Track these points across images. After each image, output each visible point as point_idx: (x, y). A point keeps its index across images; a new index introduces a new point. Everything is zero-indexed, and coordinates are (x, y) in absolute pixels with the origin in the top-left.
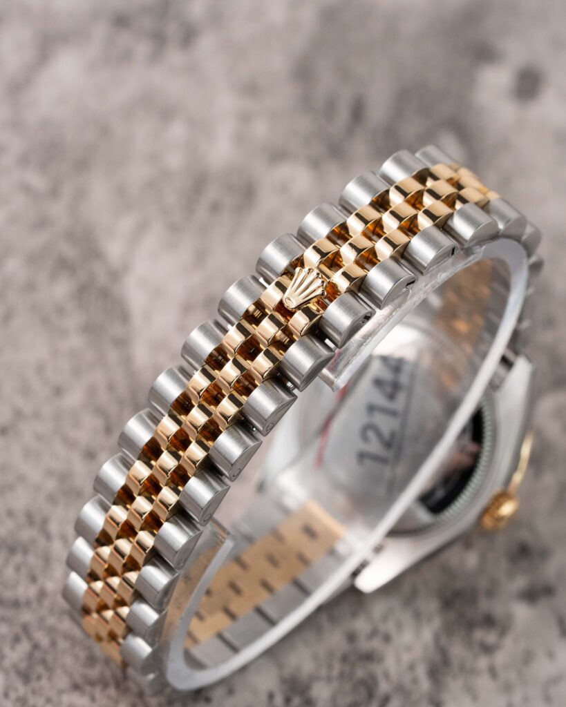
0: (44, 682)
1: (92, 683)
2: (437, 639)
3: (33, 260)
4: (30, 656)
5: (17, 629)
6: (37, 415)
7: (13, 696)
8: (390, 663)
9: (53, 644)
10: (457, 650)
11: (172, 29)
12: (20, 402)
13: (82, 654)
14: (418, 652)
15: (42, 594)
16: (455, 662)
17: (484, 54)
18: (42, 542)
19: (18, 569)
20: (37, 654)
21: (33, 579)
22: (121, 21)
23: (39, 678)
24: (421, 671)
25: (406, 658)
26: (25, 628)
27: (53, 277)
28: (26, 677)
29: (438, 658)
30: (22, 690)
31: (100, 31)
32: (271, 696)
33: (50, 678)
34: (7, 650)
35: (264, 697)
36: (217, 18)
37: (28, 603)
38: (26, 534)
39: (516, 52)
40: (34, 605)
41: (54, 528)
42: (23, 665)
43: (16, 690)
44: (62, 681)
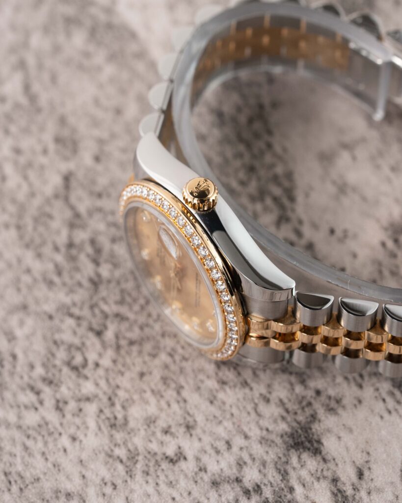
3: (46, 30)
6: (113, 136)
12: (96, 133)
27: (68, 35)
32: (383, 244)
35: (380, 247)
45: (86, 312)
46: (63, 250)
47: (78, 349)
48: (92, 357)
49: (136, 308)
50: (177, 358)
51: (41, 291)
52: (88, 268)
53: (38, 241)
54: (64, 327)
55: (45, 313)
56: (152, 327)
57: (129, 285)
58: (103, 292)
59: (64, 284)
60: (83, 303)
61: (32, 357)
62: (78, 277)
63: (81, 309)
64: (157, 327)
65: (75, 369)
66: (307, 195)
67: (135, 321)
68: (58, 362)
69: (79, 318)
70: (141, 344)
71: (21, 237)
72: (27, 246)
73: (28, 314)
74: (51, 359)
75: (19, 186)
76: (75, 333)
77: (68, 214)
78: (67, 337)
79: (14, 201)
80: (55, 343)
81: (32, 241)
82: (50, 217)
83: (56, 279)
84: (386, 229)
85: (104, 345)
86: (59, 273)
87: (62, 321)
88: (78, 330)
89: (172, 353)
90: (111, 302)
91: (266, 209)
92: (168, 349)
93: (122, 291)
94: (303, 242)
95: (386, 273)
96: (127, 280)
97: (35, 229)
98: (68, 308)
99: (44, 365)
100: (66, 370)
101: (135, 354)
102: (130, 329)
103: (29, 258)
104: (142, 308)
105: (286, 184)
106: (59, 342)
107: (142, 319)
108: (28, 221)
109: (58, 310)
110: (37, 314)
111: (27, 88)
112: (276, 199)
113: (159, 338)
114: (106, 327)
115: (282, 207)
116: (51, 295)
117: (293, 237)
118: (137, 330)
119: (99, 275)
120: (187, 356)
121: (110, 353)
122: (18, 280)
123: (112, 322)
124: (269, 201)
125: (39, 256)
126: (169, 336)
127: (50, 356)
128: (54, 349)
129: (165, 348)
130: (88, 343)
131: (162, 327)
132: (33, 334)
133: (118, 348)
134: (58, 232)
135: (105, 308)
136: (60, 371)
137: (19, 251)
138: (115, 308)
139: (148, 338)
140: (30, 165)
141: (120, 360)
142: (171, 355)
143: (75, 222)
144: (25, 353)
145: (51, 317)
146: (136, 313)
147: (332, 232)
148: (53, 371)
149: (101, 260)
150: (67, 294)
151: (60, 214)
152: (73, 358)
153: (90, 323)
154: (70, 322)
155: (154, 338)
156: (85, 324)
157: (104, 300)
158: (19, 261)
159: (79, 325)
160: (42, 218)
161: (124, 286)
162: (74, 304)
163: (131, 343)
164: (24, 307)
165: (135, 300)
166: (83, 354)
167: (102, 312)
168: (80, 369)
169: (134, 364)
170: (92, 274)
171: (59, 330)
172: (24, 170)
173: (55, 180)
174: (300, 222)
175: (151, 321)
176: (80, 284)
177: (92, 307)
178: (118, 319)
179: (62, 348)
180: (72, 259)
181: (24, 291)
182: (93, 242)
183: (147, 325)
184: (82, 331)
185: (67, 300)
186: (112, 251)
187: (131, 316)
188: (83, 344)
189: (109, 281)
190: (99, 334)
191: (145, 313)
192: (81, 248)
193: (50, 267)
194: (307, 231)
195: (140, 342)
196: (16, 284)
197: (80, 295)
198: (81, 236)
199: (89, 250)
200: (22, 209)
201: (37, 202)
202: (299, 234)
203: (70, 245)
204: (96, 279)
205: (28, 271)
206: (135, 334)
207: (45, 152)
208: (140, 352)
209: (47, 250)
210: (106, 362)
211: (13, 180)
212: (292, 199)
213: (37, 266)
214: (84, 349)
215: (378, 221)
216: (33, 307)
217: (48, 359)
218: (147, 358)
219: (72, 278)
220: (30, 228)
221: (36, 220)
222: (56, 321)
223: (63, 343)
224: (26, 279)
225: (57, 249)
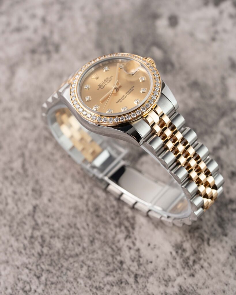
0: (96, 277)
1: (112, 272)
2: (217, 213)
3: (36, 141)
4: (88, 270)
5: (81, 263)
6: (58, 191)
7: (88, 285)
8: (205, 228)
9: (94, 263)
10: (225, 215)
11: (51, 48)
12: (51, 189)
13: (105, 263)
14: (212, 220)
15: (84, 249)
16: (226, 219)
17: (155, 17)
18: (77, 232)
19: (73, 244)
20: (90, 269)
21: (79, 245)
22: (33, 52)
23: (94, 276)
24: (216, 226)
25: (209, 224)
26: (83, 262)
27: (45, 144)
28: (90, 278)
29: (220, 220)
30: (90, 282)
31: (28, 57)
32: (171, 253)
33: (98, 275)
34: (80, 271)
35: (169, 254)
36: (64, 38)
37: (81, 254)
38: (71, 231)
39: (165, 12)
40: (83, 253)
41: (79, 226)
42: (87, 274)
43: (88, 283)
44: (102, 275)
45: (34, 267)
46: (28, 239)
47: (28, 283)
48: (34, 287)
49: (57, 268)
50: (71, 292)
51: (16, 256)
52: (38, 248)
53: (18, 233)
54: (23, 273)
55: (16, 266)
56: (62, 278)
57: (55, 258)
58: (43, 259)
59: (26, 254)
60: (33, 263)
61: (7, 285)
62: (33, 251)
63: (32, 266)
64: (65, 278)
65: (25, 292)
66: (140, 227)
67: (55, 274)
68: (18, 288)
69: (30, 270)
70: (56, 284)
71: (11, 231)
72: (13, 235)
73: (8, 265)
74: (16, 286)
75: (13, 208)
76: (28, 276)
77: (33, 223)
78: (24, 277)
79: (10, 215)
80: (18, 279)
81: (15, 233)
82: (25, 223)
83: (23, 251)
84: (173, 247)
85: (40, 283)
86: (25, 249)
87: (23, 270)
88: (29, 275)
89: (70, 290)
90: (46, 264)
91: (121, 231)
92: (68, 288)
93: (52, 260)
94: (136, 248)
95: (170, 266)
96: (54, 256)
97: (17, 228)
98: (27, 265)
99: (12, 288)
100: (21, 292)
101: (53, 288)
102: (53, 277)
103: (13, 241)
104: (59, 268)
105: (132, 221)
106: (20, 279)
107: (58, 273)
108: (15, 224)
109: (22, 265)
110: (12, 266)
111: (23, 166)
112: (126, 228)
113: (65, 282)
114: (42, 275)
115: (128, 231)
116: (20, 258)
117: (131, 245)
118: (55, 278)
119: (42, 252)
120: (76, 292)
121: (42, 287)
122: (6, 250)
123: (45, 273)
124: (123, 228)
125: (17, 240)
126: (69, 282)
127: (15, 285)
128: (17, 282)
129: (67, 287)
130: (33, 281)
131: (67, 278)
132: (9, 274)
133: (46, 285)
134: (27, 231)
135: (43, 266)
136: (19, 292)
137: (8, 237)
138: (47, 267)
139: (60, 282)
140: (19, 199)
141: (46, 290)
142: (69, 291)
143: (36, 227)
144: (4, 282)
145: (18, 268)
146: (56, 271)
147: (149, 245)
148: (16, 291)
149: (44, 245)
150: (27, 259)
151: (30, 222)
152: (25, 287)
153: (35, 272)
154: (27, 271)
155: (63, 282)
156: (33, 272)
157: (43, 263)
158: (8, 241)
159: (30, 273)
160: (22, 223)
161: (53, 258)
162: (29, 263)
163: (52, 283)
164: (7, 262)
165: (57, 265)
166: (30, 285)
167: (41, 268)
168: (28, 292)
169: (52, 293)
170: (39, 251)
171: (21, 274)
172: (16, 202)
173: (30, 208)
174: (136, 239)
175: (62, 275)
176: (33, 255)
177: (37, 266)
178: (48, 272)
179: (21, 282)
180: (32, 243)
181: (8, 255)
182: (42, 237)
183: (60, 276)
184: (31, 275)
185: (27, 261)
186: (50, 241)
187: (54, 271)
188: (31, 281)
189: (46, 255)
190: (38, 278)
191: (60, 271)
192: (36, 239)
193: (22, 245)
194: (138, 244)
195: (56, 283)
196: (5, 251)
197: (33, 260)
198: (37, 233)
199: (40, 240)
200: (13, 218)
201: (20, 216)
202: (134, 244)
203: (32, 237)
204: (41, 253)
205: (11, 246)
206: (54, 280)
207: (27, 195)
208: (55, 288)
209: (21, 238)
210: (40, 290)
211: (11, 205)
212: (133, 228)
213: (15, 244)
214: (31, 284)
215: (170, 242)
216: (11, 262)
217: (14, 286)
218: (58, 291)
219: (30, 251)
220: (15, 227)
221: (18, 224)
222: (20, 270)
223: (22, 280)
224: (10, 249)
225: (25, 238)
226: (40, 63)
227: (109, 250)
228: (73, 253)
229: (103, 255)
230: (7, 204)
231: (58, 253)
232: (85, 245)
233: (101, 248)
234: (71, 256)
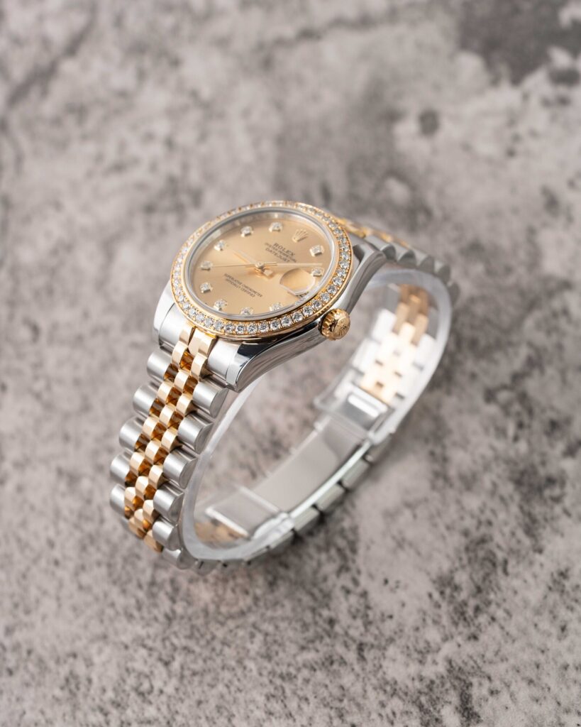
0: (281, 655)
1: (312, 641)
2: (521, 508)
4: (265, 642)
5: (250, 629)
7: (265, 673)
8: (498, 538)
9: (277, 627)
10: (538, 510)
11: (185, 199)
13: (298, 626)
14: (513, 523)
16: (539, 518)
17: (393, 117)
19: (233, 591)
20: (269, 639)
21: (247, 592)
22: (150, 209)
23: (277, 653)
24: (520, 534)
25: (507, 530)
26: (254, 626)
28: (268, 657)
29: (527, 520)
30: (269, 666)
31: (139, 222)
32: (430, 596)
33: (284, 651)
34: (249, 646)
35: (426, 598)
36: (209, 177)
37: (250, 609)
39: (412, 106)
40: (254, 608)
42: (263, 650)
43: (266, 668)
44: (293, 649)
45: (158, 645)
46: (145, 587)
47: (147, 676)
48: (158, 684)
49: (203, 642)
50: (233, 689)
51: (122, 623)
52: (165, 605)
53: (124, 578)
54: (137, 656)
55: (122, 643)
56: (214, 660)
57: (199, 622)
58: (176, 627)
59: (142, 618)
60: (156, 636)
61: (105, 683)
62: (155, 612)
63: (154, 641)
64: (219, 661)
65: (141, 694)
66: (368, 548)
67: (200, 654)
68: (127, 688)
69: (151, 649)
70: (202, 675)
71: (110, 574)
72: (114, 583)
73: (107, 643)
74: (122, 684)
75: (115, 529)
76: (146, 662)
78: (138, 666)
79: (108, 541)
80: (127, 670)
81: (119, 578)
82: (138, 557)
83: (136, 613)
84: (434, 582)
85: (170, 675)
86: (139, 608)
87: (136, 651)
88: (148, 660)
89: (229, 684)
90: (181, 636)
91: (330, 559)
92: (226, 681)
93: (193, 627)
94: (359, 590)
95: (429, 621)
96: (198, 617)
97: (123, 568)
98: (143, 640)
99: (115, 690)
100: (133, 695)
101: (196, 683)
102: (195, 661)
103: (115, 593)
104: (208, 642)
105: (351, 537)
106: (131, 670)
107: (206, 653)
108: (119, 560)
109: (134, 640)
110: (115, 644)
112: (339, 550)
113: (219, 670)
114: (173, 658)
115: (344, 558)
116: (130, 627)
117: (350, 585)
118: (200, 662)
119: (173, 612)
120: (241, 688)
121: (174, 682)
122: (102, 612)
123: (180, 654)
124: (333, 552)
125: (124, 591)
126: (228, 669)
127: (121, 682)
128: (125, 675)
129: (223, 679)
130: (156, 672)
131: (223, 661)
132: (109, 661)
133: (182, 677)
134: (143, 571)
135: (175, 641)
136: (128, 695)
137: (106, 587)
138: (184, 642)
139: (209, 670)
141: (182, 689)
142: (227, 686)
144: (100, 678)
145: (126, 647)
146: (202, 647)
147: (386, 582)
148: (122, 695)
149: (178, 599)
150: (143, 627)
152: (141, 684)
153: (160, 654)
154: (143, 652)
155: (214, 670)
156: (155, 654)
157: (175, 634)
158: (106, 595)
159: (150, 655)
161: (195, 622)
162: (149, 637)
163: (194, 674)
164: (105, 637)
165: (202, 636)
166: (150, 681)
167: (172, 644)
168: (146, 695)
169: (193, 693)
170: (168, 610)
171: (132, 659)
174: (359, 572)
175: (214, 655)
176: (156, 619)
177: (164, 640)
178: (186, 651)
179: (133, 675)
180: (152, 595)
181: (107, 622)
182: (172, 581)
183: (210, 658)
184: (152, 661)
185: (143, 632)
186: (188, 590)
187: (197, 649)
188: (152, 672)
189: (182, 617)
190: (167, 664)
191: (210, 647)
192: (161, 586)
193: (133, 601)
194: (364, 581)
195: (202, 673)
196: (100, 616)
197: (155, 629)
198: (163, 575)
199: (168, 588)
200: (114, 549)
202: (356, 582)
203: (153, 583)
204: (171, 615)
205: (113, 605)
206: (199, 666)
208: (201, 682)
209: (131, 587)
210: (169, 689)
212: (354, 551)
213: (121, 601)
214: (152, 678)
215: (428, 574)
216: (112, 637)
217: (119, 685)
218: (206, 688)
219: (149, 612)
220: (119, 567)
221: (125, 560)
222: (131, 651)
223: (134, 670)
224: (110, 612)
225: (140, 586)
226: (163, 230)
227: (306, 599)
228: (235, 610)
229: (294, 610)
230: (102, 521)
231: (206, 612)
232: (259, 592)
233: (290, 595)
234: (231, 617)
